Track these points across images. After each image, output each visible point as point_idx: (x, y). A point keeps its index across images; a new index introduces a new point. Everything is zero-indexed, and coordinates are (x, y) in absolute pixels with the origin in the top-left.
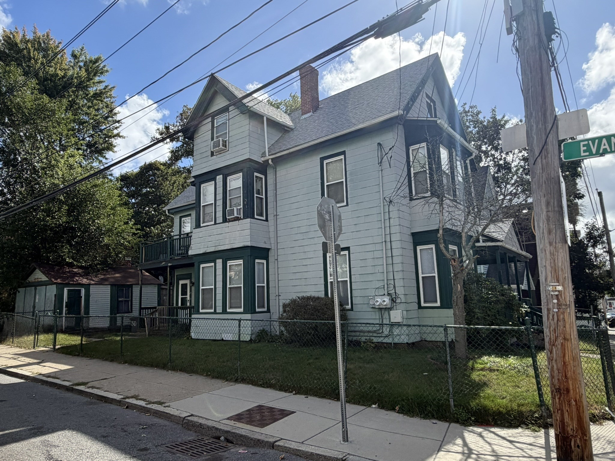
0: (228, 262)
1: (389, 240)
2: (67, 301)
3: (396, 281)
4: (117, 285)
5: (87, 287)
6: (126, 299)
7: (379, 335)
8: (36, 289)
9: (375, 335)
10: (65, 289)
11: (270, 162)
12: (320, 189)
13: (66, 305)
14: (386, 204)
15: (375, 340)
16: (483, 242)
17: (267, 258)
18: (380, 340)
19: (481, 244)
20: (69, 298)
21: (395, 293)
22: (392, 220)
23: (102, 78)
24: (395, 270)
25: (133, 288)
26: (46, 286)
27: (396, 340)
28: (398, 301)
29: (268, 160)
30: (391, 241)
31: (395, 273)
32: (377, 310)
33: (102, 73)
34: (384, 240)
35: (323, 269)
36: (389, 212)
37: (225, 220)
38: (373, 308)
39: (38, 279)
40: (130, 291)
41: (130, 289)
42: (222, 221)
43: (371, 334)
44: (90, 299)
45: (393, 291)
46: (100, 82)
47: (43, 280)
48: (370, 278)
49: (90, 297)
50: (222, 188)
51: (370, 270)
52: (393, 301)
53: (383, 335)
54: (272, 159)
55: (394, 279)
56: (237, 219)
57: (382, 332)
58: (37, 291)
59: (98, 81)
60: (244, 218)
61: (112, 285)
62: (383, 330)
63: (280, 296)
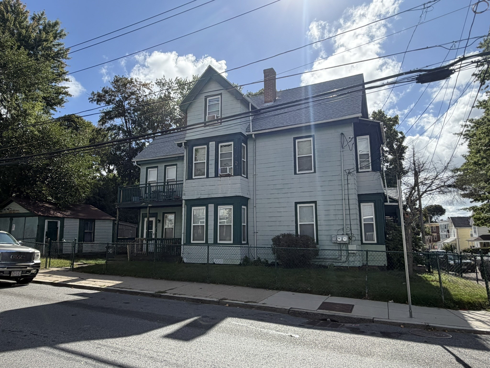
0: (219, 206)
1: (347, 198)
2: (47, 231)
3: (351, 225)
4: (84, 219)
5: (62, 219)
6: (90, 231)
7: (338, 261)
8: (11, 220)
9: (335, 261)
10: (46, 221)
11: (253, 136)
12: (293, 159)
13: (46, 234)
14: (345, 174)
15: (335, 264)
16: (390, 202)
17: (247, 205)
18: (340, 264)
19: (388, 204)
20: (48, 228)
21: (351, 233)
22: (349, 186)
23: (61, 41)
24: (351, 218)
25: (96, 223)
26: (26, 217)
27: (351, 265)
28: (354, 239)
29: (252, 135)
30: (348, 199)
31: (351, 220)
32: (337, 244)
33: (60, 36)
34: (344, 198)
35: (294, 215)
36: (347, 179)
37: (216, 176)
38: (335, 243)
39: (14, 211)
40: (93, 225)
41: (93, 223)
42: (214, 176)
43: (332, 261)
44: (64, 230)
45: (350, 232)
46: (59, 45)
47: (21, 212)
48: (332, 223)
49: (64, 228)
50: (214, 151)
51: (332, 217)
52: (349, 238)
53: (341, 261)
54: (255, 134)
55: (350, 225)
56: (229, 175)
57: (341, 259)
58: (13, 222)
59: (57, 43)
60: (235, 175)
61: (80, 219)
62: (341, 258)
63: (257, 232)
